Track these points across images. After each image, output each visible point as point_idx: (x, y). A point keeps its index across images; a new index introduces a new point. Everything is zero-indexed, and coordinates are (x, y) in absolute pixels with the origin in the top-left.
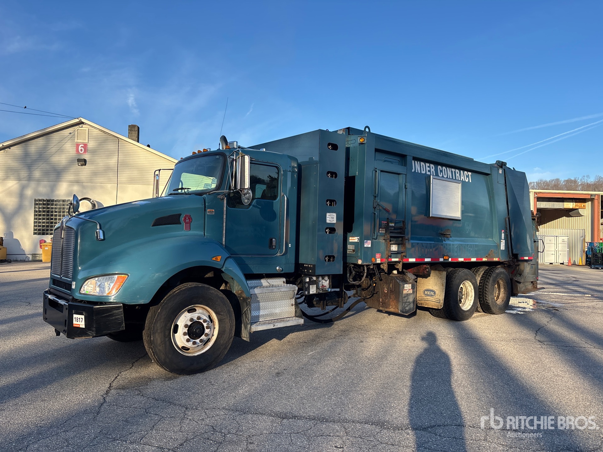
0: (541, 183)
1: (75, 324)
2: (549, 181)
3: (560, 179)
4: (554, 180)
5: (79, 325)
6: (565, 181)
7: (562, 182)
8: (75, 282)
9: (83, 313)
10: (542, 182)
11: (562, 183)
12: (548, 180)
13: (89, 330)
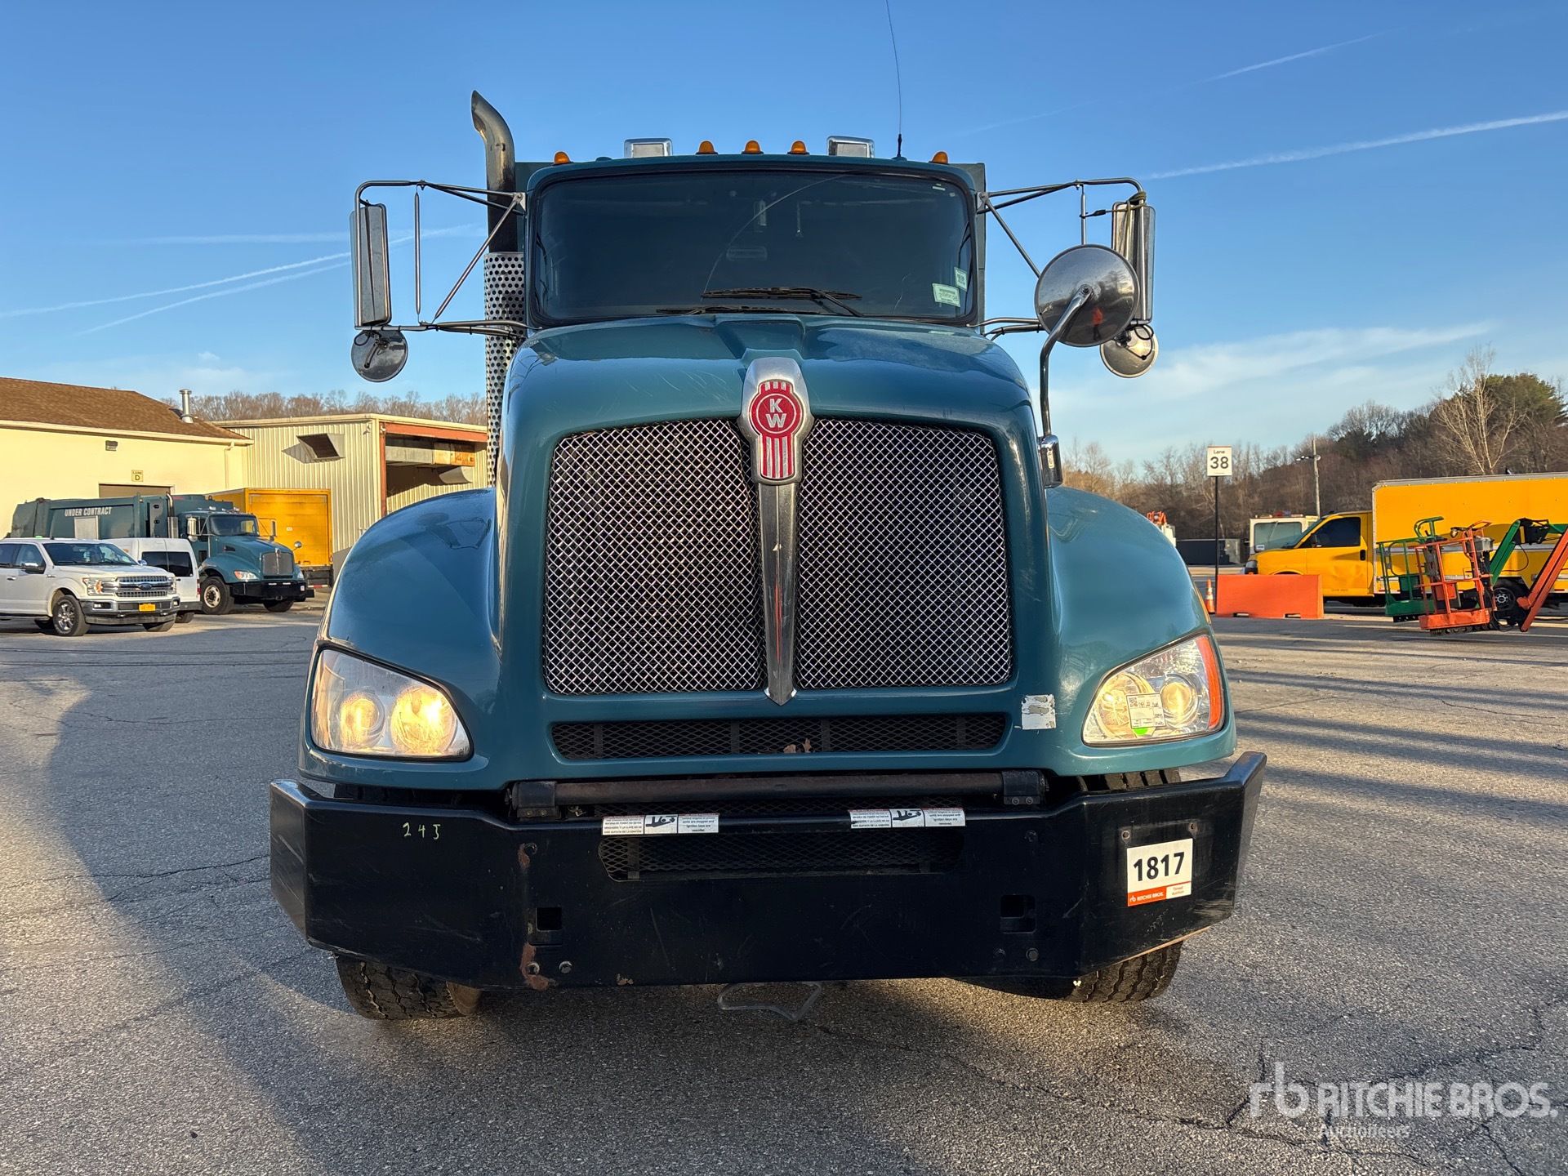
0: (236, 400)
1: (1136, 894)
2: (257, 398)
3: (282, 396)
4: (266, 396)
5: (1163, 889)
6: (293, 399)
7: (286, 401)
8: (1050, 698)
9: (1184, 827)
10: (239, 400)
11: (286, 404)
12: (253, 396)
13: (1209, 899)
